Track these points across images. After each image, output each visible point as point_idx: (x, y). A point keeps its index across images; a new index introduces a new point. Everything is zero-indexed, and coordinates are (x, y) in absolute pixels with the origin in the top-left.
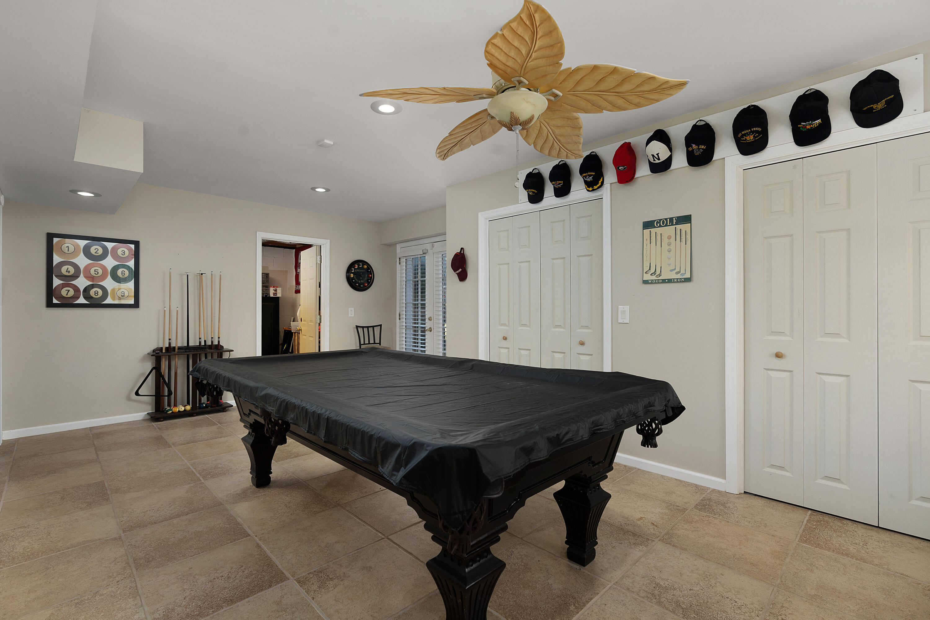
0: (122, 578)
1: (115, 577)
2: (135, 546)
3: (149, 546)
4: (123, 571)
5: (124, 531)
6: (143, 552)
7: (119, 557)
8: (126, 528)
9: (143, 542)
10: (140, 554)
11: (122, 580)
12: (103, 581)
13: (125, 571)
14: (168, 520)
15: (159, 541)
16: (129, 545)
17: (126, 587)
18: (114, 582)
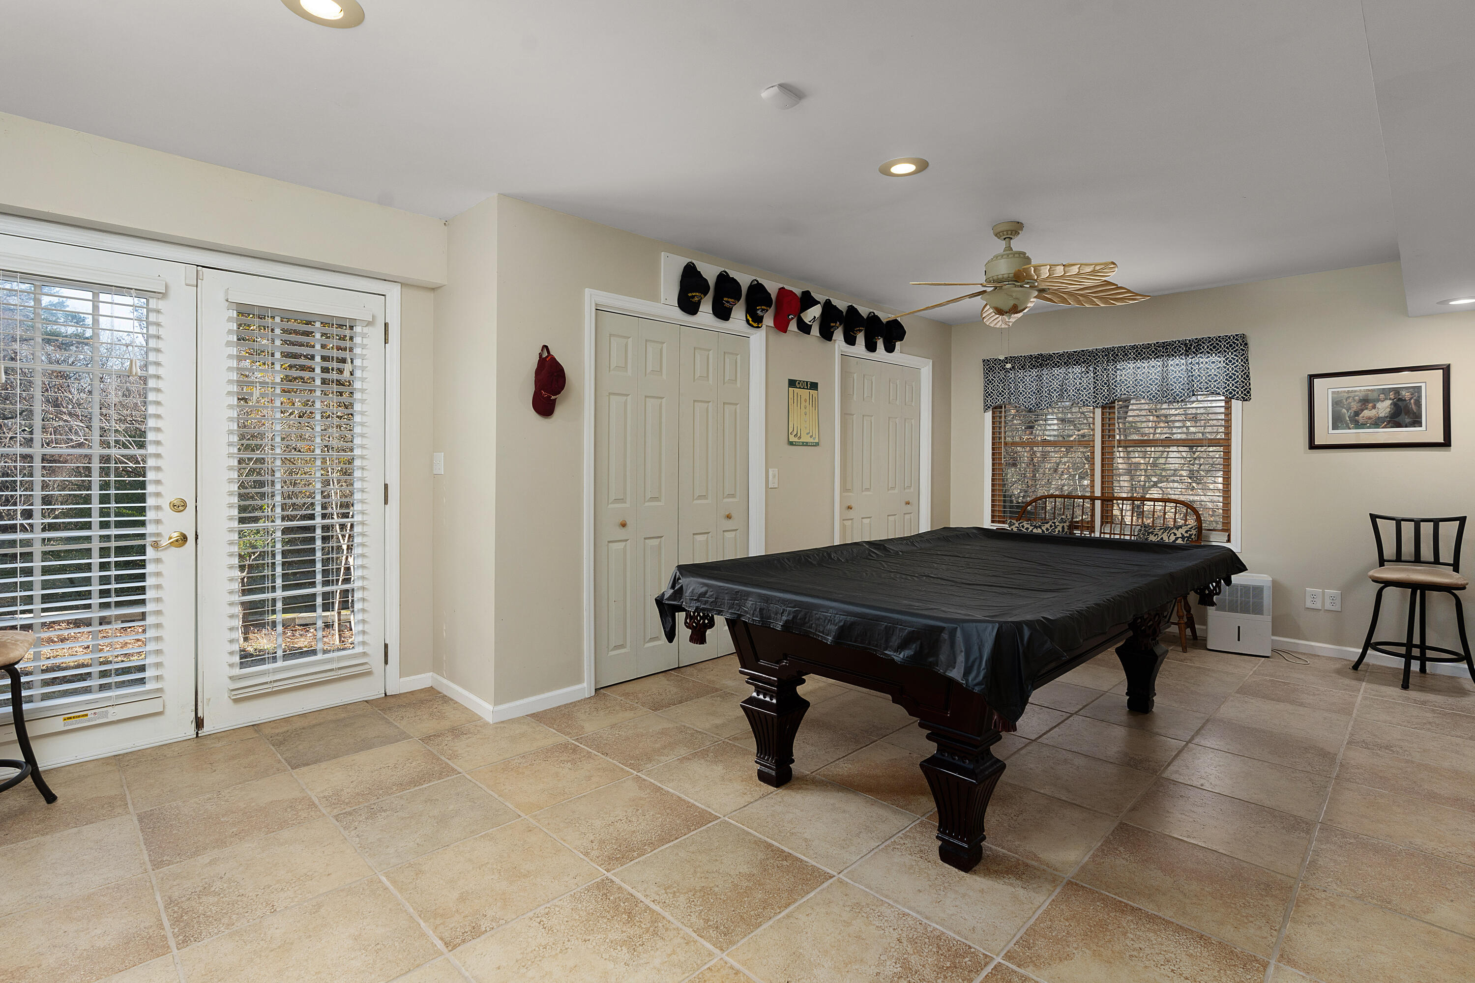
0: (1317, 891)
1: (1325, 899)
2: (1267, 922)
3: (1248, 904)
4: (1310, 899)
5: (1265, 966)
6: (1264, 904)
7: (1304, 924)
8: (1257, 970)
9: (1251, 919)
10: (1270, 903)
11: (1318, 889)
12: (1344, 906)
13: (1307, 896)
14: (1178, 925)
15: (1229, 901)
16: (1275, 930)
17: (1317, 878)
18: (1330, 895)
